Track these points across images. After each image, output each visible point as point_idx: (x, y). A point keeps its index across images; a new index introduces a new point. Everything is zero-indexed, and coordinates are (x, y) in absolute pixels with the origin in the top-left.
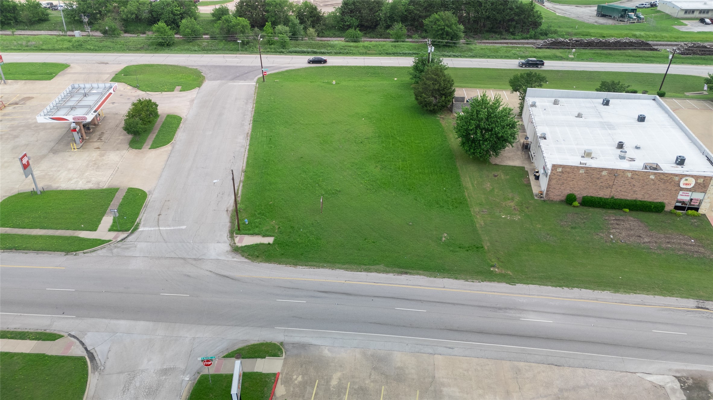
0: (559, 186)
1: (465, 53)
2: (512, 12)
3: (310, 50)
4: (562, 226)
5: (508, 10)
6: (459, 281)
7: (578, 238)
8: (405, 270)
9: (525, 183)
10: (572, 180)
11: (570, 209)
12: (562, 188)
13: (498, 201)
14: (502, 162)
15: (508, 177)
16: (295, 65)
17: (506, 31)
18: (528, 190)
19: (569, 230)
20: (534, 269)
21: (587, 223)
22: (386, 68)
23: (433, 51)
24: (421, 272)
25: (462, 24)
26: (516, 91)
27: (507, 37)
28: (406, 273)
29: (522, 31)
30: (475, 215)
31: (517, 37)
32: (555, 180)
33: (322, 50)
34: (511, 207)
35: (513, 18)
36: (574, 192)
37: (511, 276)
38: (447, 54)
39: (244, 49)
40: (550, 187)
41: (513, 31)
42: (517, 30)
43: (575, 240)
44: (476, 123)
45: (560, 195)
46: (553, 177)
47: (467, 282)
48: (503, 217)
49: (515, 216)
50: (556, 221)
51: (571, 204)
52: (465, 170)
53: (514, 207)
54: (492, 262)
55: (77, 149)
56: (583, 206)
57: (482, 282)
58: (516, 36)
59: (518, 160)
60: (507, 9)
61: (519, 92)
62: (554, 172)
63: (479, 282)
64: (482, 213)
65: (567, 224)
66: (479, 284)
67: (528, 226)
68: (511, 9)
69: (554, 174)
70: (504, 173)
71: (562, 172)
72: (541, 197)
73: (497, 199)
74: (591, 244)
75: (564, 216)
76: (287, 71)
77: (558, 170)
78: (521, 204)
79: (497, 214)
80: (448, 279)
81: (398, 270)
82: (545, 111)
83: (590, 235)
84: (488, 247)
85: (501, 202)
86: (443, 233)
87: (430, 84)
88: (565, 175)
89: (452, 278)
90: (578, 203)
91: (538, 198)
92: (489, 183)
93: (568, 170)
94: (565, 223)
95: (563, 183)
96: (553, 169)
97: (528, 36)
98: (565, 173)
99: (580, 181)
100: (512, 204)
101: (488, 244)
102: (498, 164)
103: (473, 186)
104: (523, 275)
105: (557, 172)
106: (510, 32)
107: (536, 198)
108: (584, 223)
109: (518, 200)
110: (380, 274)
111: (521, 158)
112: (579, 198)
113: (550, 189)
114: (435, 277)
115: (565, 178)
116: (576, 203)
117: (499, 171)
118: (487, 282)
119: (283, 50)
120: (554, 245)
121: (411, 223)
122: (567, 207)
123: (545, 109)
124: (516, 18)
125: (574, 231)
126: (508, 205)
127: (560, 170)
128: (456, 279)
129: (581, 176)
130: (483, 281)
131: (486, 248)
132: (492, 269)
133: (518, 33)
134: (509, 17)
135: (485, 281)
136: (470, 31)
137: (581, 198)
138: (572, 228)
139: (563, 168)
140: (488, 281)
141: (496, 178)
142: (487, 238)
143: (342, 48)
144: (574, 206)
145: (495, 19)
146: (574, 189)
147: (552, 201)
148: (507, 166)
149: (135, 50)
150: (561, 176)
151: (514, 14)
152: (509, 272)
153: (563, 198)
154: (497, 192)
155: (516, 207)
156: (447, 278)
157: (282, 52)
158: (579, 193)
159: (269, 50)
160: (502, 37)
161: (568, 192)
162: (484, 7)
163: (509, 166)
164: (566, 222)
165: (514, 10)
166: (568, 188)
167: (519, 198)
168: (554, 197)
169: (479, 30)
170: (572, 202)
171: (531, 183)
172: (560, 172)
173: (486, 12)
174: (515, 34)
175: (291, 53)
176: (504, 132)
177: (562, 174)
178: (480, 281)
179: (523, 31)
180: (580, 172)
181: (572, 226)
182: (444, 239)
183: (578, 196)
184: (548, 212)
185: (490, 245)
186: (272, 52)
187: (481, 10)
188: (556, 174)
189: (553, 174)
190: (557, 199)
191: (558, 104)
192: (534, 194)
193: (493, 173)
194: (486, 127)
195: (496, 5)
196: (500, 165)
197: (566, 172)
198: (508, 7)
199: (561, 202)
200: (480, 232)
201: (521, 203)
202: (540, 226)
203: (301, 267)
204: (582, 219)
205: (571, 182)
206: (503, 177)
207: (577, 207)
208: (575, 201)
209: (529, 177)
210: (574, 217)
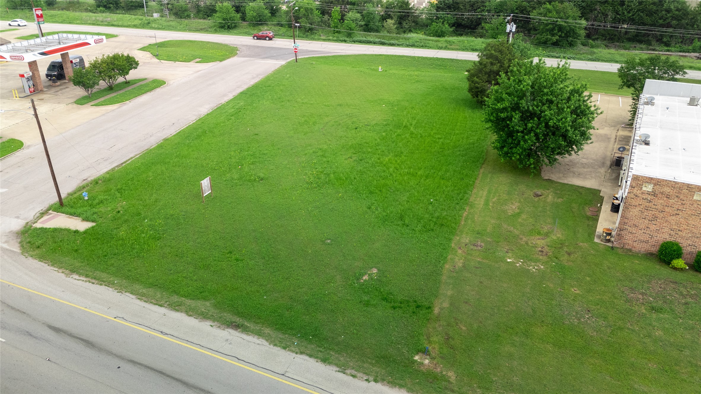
0: (646, 221)
1: (582, 56)
2: (668, 15)
3: (377, 40)
4: (627, 301)
5: (664, 12)
6: (328, 367)
7: (659, 333)
8: (238, 320)
9: (589, 214)
10: (676, 212)
11: (664, 271)
12: (653, 227)
13: (516, 232)
14: (564, 178)
15: (560, 200)
16: (346, 51)
17: (657, 41)
18: (588, 225)
19: (644, 311)
20: (515, 378)
21: (694, 305)
22: (460, 61)
23: (514, 30)
24: (267, 331)
25: (585, 19)
26: (629, 87)
27: (657, 48)
28: (236, 326)
29: (682, 42)
30: (456, 247)
31: (673, 49)
32: (638, 209)
33: (392, 42)
34: (536, 247)
35: (669, 22)
36: (679, 240)
37: (452, 383)
38: (555, 54)
39: (304, 36)
40: (626, 221)
41: (668, 41)
42: (674, 40)
43: (649, 336)
44: (514, 100)
45: (647, 242)
46: (634, 202)
47: (341, 375)
48: (509, 260)
49: (533, 264)
50: (619, 289)
51: (668, 263)
52: (488, 180)
53: (542, 248)
54: (430, 342)
55: (19, 97)
56: (697, 271)
57: (373, 383)
58: (672, 47)
59: (594, 180)
60: (662, 11)
61: (634, 87)
62: (635, 191)
63: (366, 380)
64: (472, 247)
65: (643, 299)
66: (365, 384)
67: (551, 285)
68: (668, 11)
69: (636, 196)
70: (556, 193)
71: (654, 194)
72: (609, 241)
73: (515, 230)
74: (687, 352)
75: (643, 282)
76: (333, 56)
77: (644, 189)
78: (560, 246)
79: (500, 254)
80: (307, 358)
81: (229, 316)
82: (667, 111)
83: (691, 331)
84: (441, 309)
85: (521, 236)
86: (373, 267)
87: (487, 63)
88: (660, 202)
89: (317, 358)
90: (686, 263)
91: (601, 241)
92: (517, 204)
93: (667, 190)
94: (640, 296)
95: (655, 218)
96: (634, 185)
97: (690, 48)
98: (660, 195)
99: (693, 217)
100: (541, 243)
101: (446, 305)
102: (553, 179)
103: (486, 204)
104: (479, 387)
105: (643, 193)
106: (663, 42)
107: (596, 240)
108: (686, 304)
109: (558, 238)
110: (190, 318)
111: (600, 178)
112: (691, 253)
113: (627, 227)
114: (285, 348)
115: (659, 207)
116: (679, 263)
117: (548, 189)
118: (384, 385)
119: (346, 39)
120: (591, 337)
121: (329, 241)
122: (658, 267)
123: (667, 108)
124: (674, 22)
125: (654, 316)
126: (532, 243)
127: (649, 188)
128: (324, 361)
129: (695, 206)
130: (376, 381)
131: (436, 310)
132: (417, 358)
133: (676, 44)
134: (663, 21)
135: (383, 380)
136: (604, 38)
137: (695, 255)
138: (653, 308)
139: (655, 185)
140: (388, 383)
141: (536, 199)
142: (449, 293)
143: (419, 41)
144: (675, 269)
145: (641, 23)
146: (680, 233)
147: (630, 250)
148: (567, 184)
149: (195, 31)
150: (650, 202)
151: (672, 17)
152: (450, 374)
153: (655, 250)
154: (523, 219)
155: (546, 249)
156: (307, 355)
157: (345, 41)
158: (689, 242)
159: (331, 38)
160: (651, 47)
161: (664, 236)
162: (628, 6)
163: (572, 186)
164: (642, 294)
165: (672, 12)
166: (666, 230)
167: (562, 234)
168: (635, 244)
169: (616, 37)
170: (671, 260)
171: (599, 217)
172: (649, 193)
173: (629, 12)
174: (670, 44)
175: (355, 42)
176: (561, 120)
177: (652, 197)
178: (371, 378)
179: (684, 42)
180: (695, 198)
181: (654, 305)
182: (366, 277)
183: (689, 249)
184: (609, 268)
185: (448, 306)
186: (333, 40)
187: (622, 10)
188: (640, 195)
189: (633, 196)
190: (641, 247)
191: (696, 105)
192: (597, 233)
193: (536, 190)
194: (531, 108)
195: (646, 5)
196: (555, 182)
197: (662, 193)
198: (664, 7)
199: (649, 255)
200: (444, 278)
201: (561, 244)
202: (577, 292)
203: (77, 277)
204: (684, 296)
205: (674, 218)
206: (550, 198)
207: (682, 270)
208: (678, 258)
209: (601, 205)
210: (664, 289)
